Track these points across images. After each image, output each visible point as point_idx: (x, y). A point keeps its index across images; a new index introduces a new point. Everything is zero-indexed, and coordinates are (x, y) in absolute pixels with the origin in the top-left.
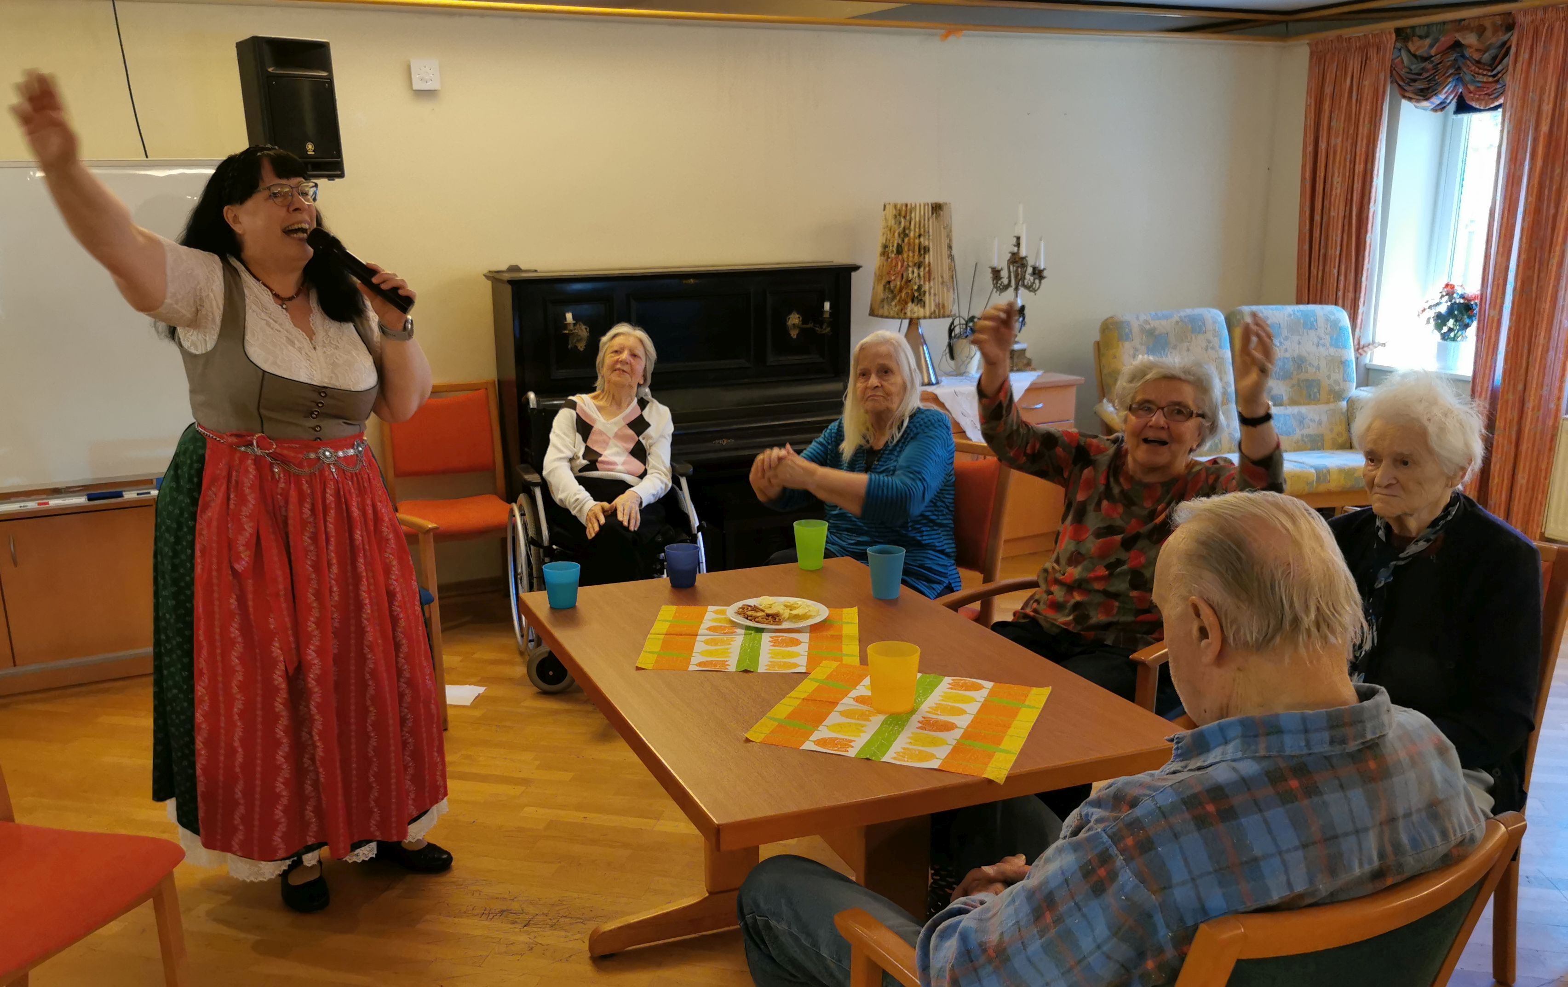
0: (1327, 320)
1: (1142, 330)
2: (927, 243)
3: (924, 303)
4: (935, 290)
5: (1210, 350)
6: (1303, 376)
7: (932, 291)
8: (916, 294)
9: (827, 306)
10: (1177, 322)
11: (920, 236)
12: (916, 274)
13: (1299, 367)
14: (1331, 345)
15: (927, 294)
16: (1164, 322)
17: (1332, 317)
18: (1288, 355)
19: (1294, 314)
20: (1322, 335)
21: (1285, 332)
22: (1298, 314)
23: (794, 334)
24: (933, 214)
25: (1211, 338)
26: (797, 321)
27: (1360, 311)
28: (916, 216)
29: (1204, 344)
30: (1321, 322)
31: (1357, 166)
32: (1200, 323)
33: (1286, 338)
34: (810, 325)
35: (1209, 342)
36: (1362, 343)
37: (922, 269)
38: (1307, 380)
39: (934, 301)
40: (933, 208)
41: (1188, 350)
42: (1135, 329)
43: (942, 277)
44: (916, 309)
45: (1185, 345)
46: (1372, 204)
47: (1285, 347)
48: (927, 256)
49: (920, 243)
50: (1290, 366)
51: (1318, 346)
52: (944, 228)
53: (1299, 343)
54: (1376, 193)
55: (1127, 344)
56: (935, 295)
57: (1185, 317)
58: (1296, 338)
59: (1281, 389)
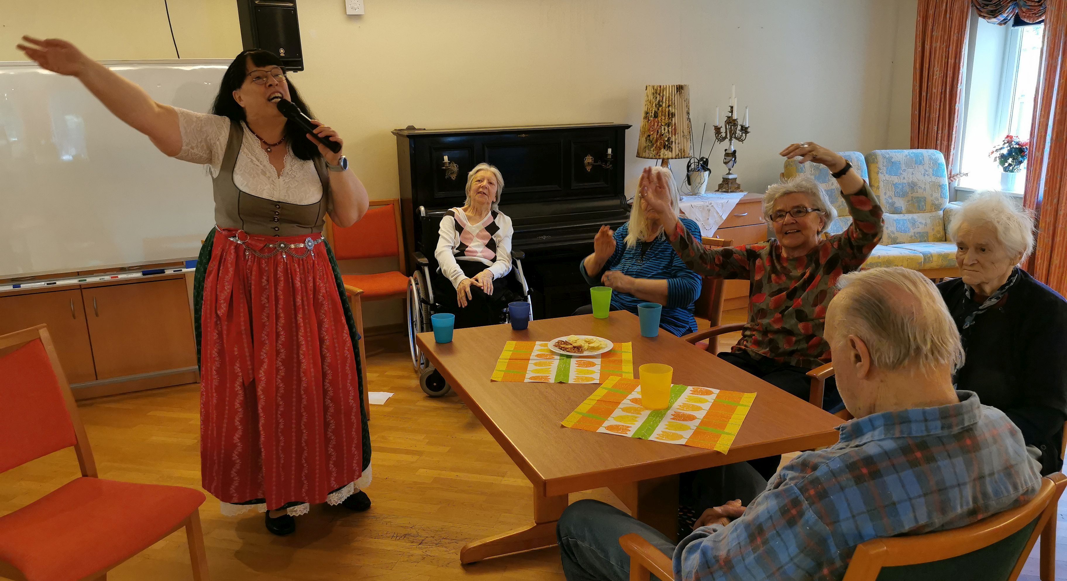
0: (931, 159)
2: (673, 111)
3: (672, 148)
4: (678, 140)
6: (915, 195)
7: (677, 142)
8: (667, 143)
9: (610, 151)
11: (669, 106)
12: (666, 131)
13: (912, 188)
14: (933, 174)
15: (674, 143)
17: (934, 157)
18: (905, 181)
19: (909, 155)
20: (927, 169)
21: (903, 167)
22: (912, 155)
23: (589, 169)
24: (677, 92)
26: (590, 161)
27: (952, 153)
28: (666, 94)
30: (926, 160)
31: (950, 60)
33: (904, 171)
34: (599, 163)
36: (953, 173)
37: (670, 127)
38: (918, 197)
39: (678, 147)
40: (677, 88)
43: (683, 132)
44: (666, 153)
46: (959, 84)
47: (903, 176)
48: (673, 119)
49: (669, 111)
50: (907, 189)
51: (924, 175)
52: (684, 101)
53: (913, 174)
54: (962, 77)
56: (678, 144)
58: (911, 170)
59: (901, 203)
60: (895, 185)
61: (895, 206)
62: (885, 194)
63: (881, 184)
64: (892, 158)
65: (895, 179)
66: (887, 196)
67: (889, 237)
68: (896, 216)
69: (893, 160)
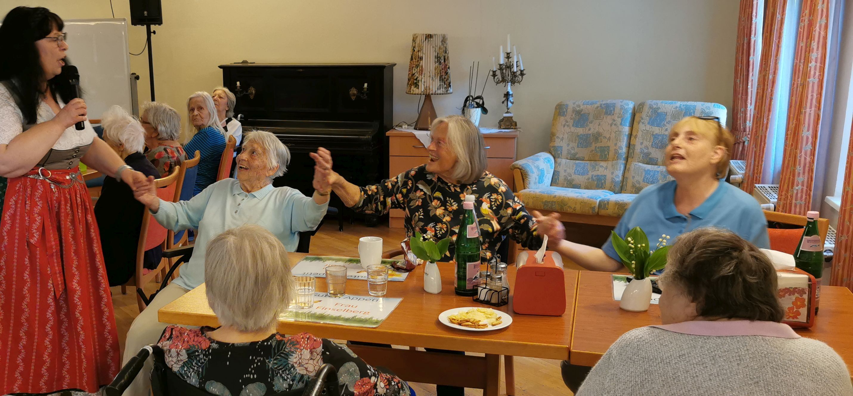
1: (574, 111)
2: (422, 56)
3: (418, 85)
5: (613, 126)
7: (423, 80)
8: (415, 81)
9: (366, 85)
10: (598, 107)
12: (416, 71)
15: (420, 82)
16: (589, 107)
19: (680, 107)
21: (669, 119)
23: (353, 98)
24: (426, 39)
25: (616, 118)
26: (355, 92)
28: (418, 41)
29: (610, 122)
32: (612, 109)
34: (359, 94)
35: (614, 120)
37: (418, 68)
39: (424, 85)
41: (599, 125)
42: (570, 110)
43: (430, 72)
44: (415, 89)
45: (598, 121)
47: (667, 127)
48: (421, 62)
49: (419, 55)
52: (433, 47)
55: (562, 118)
56: (424, 82)
57: (604, 104)
59: (656, 154)
60: (655, 136)
61: (650, 156)
62: (642, 143)
63: (640, 134)
64: (659, 108)
65: (656, 130)
66: (643, 146)
67: (633, 186)
68: (649, 167)
69: (659, 111)
